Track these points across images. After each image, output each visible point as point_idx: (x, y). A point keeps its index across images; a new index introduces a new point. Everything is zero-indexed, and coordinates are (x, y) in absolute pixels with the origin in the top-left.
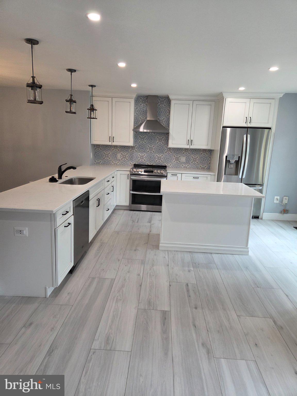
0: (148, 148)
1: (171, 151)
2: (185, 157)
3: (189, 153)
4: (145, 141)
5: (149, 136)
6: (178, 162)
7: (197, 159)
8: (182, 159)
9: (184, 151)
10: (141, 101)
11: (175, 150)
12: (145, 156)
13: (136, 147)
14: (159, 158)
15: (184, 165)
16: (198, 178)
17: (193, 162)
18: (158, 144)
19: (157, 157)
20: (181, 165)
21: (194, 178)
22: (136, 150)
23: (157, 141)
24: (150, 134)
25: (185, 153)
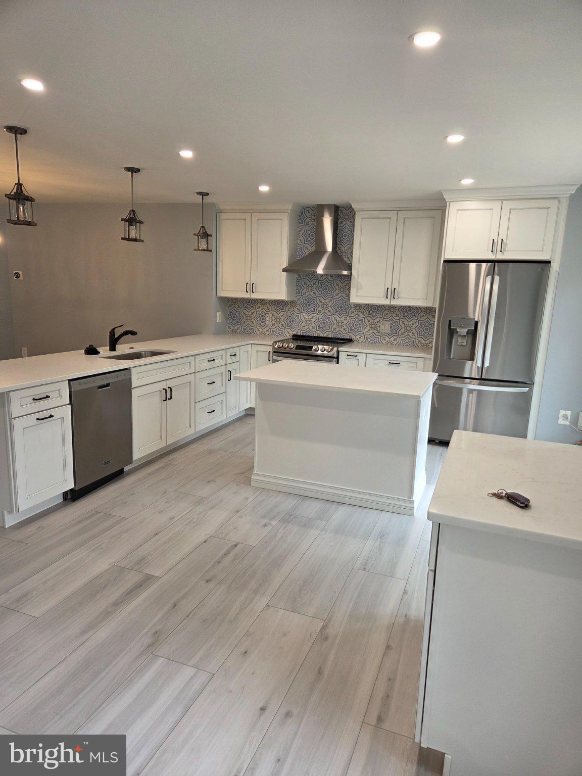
0: (320, 304)
1: (363, 310)
2: (389, 323)
3: (396, 314)
4: (315, 291)
5: (322, 282)
6: (375, 332)
7: (414, 326)
8: (382, 327)
9: (387, 311)
10: (308, 216)
11: (370, 308)
12: (313, 320)
13: (298, 302)
14: (340, 324)
15: (387, 339)
16: (399, 363)
17: (406, 334)
18: (337, 297)
19: (335, 322)
20: (382, 338)
21: (390, 363)
22: (299, 307)
23: (337, 292)
24: (324, 277)
25: (389, 315)
